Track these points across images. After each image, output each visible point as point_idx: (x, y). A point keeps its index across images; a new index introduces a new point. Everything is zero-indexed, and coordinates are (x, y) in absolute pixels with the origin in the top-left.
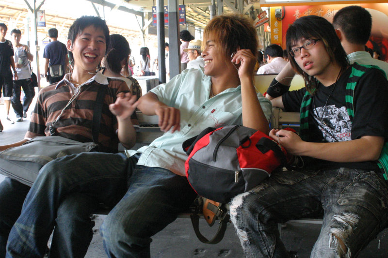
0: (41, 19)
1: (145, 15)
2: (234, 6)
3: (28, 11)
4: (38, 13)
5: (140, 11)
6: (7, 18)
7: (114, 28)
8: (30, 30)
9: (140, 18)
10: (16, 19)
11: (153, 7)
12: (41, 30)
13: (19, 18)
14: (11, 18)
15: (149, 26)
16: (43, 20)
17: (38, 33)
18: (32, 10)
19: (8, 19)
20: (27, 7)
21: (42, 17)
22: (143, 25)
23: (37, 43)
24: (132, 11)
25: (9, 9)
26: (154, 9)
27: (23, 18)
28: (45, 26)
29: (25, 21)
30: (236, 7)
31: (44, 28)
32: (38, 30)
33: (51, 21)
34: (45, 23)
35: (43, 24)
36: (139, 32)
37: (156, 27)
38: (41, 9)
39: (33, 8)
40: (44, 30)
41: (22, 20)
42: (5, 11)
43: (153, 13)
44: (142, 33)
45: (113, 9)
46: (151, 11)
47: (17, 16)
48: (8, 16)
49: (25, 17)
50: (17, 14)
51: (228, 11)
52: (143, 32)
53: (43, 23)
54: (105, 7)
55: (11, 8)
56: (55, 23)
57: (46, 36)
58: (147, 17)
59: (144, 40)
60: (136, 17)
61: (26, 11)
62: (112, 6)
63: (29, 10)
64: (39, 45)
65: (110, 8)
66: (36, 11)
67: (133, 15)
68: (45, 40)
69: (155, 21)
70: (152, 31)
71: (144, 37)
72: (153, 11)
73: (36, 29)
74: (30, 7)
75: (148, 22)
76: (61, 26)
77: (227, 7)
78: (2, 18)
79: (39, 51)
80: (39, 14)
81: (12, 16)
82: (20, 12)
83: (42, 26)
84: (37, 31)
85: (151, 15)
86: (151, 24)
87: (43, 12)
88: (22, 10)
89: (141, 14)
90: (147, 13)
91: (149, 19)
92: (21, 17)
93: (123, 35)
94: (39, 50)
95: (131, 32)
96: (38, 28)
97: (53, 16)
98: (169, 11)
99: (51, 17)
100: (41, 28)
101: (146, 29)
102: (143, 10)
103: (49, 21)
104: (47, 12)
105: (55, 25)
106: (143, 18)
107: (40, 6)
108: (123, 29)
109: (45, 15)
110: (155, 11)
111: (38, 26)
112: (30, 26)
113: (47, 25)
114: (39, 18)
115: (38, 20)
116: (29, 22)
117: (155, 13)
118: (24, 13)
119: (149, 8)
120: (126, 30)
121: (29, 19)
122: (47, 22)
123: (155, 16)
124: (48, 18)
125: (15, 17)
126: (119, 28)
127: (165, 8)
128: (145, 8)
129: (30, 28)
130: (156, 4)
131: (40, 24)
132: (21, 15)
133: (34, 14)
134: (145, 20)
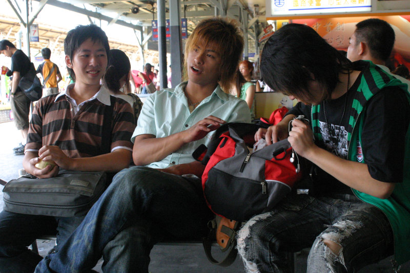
0: (34, 34)
1: (144, 30)
3: (20, 25)
4: (31, 27)
5: (138, 25)
9: (138, 32)
10: (6, 33)
11: (153, 21)
12: (33, 46)
13: (10, 32)
14: (1, 33)
15: (148, 41)
16: (36, 35)
17: (31, 49)
18: (25, 25)
20: (19, 21)
21: (35, 31)
22: (142, 39)
24: (130, 25)
26: (154, 23)
27: (14, 33)
28: (38, 41)
29: (17, 36)
30: (240, 21)
31: (37, 43)
32: (31, 46)
33: (44, 35)
34: (38, 38)
35: (37, 39)
36: (137, 47)
37: (157, 42)
38: (34, 23)
39: (26, 22)
40: (36, 45)
41: (14, 35)
43: (153, 27)
44: (141, 49)
45: (111, 23)
46: (150, 25)
47: (8, 31)
49: (16, 32)
50: (9, 28)
52: (142, 47)
53: (36, 37)
54: (102, 21)
56: (48, 38)
57: (38, 52)
58: (146, 31)
59: (143, 55)
60: (135, 32)
61: (18, 25)
62: (109, 20)
63: (22, 25)
65: (107, 22)
66: (29, 25)
67: (132, 29)
68: (37, 56)
69: (155, 36)
70: (152, 46)
71: (143, 53)
72: (153, 25)
73: (29, 44)
74: (22, 22)
75: (147, 37)
76: (55, 41)
80: (32, 29)
81: (3, 30)
82: (12, 26)
83: (35, 41)
85: (150, 29)
86: (150, 39)
87: (36, 26)
88: (14, 24)
89: (140, 28)
90: (147, 27)
91: (148, 34)
92: (13, 31)
95: (129, 48)
96: (31, 43)
97: (47, 31)
98: (170, 25)
99: (44, 32)
100: (34, 43)
101: (145, 44)
102: (142, 24)
103: (41, 36)
104: (40, 26)
105: (48, 40)
106: (142, 33)
107: (33, 20)
108: (120, 44)
109: (38, 29)
110: (155, 25)
111: (31, 41)
112: (22, 41)
113: (40, 40)
114: (32, 32)
115: (31, 35)
116: (21, 36)
117: (156, 27)
118: (16, 27)
119: (148, 22)
120: (123, 45)
121: (21, 33)
122: (40, 37)
123: (156, 30)
124: (41, 33)
125: (6, 31)
126: (116, 43)
127: (166, 22)
128: (144, 21)
129: (22, 43)
130: (157, 18)
131: (32, 39)
132: (12, 29)
133: (27, 28)
134: (144, 34)
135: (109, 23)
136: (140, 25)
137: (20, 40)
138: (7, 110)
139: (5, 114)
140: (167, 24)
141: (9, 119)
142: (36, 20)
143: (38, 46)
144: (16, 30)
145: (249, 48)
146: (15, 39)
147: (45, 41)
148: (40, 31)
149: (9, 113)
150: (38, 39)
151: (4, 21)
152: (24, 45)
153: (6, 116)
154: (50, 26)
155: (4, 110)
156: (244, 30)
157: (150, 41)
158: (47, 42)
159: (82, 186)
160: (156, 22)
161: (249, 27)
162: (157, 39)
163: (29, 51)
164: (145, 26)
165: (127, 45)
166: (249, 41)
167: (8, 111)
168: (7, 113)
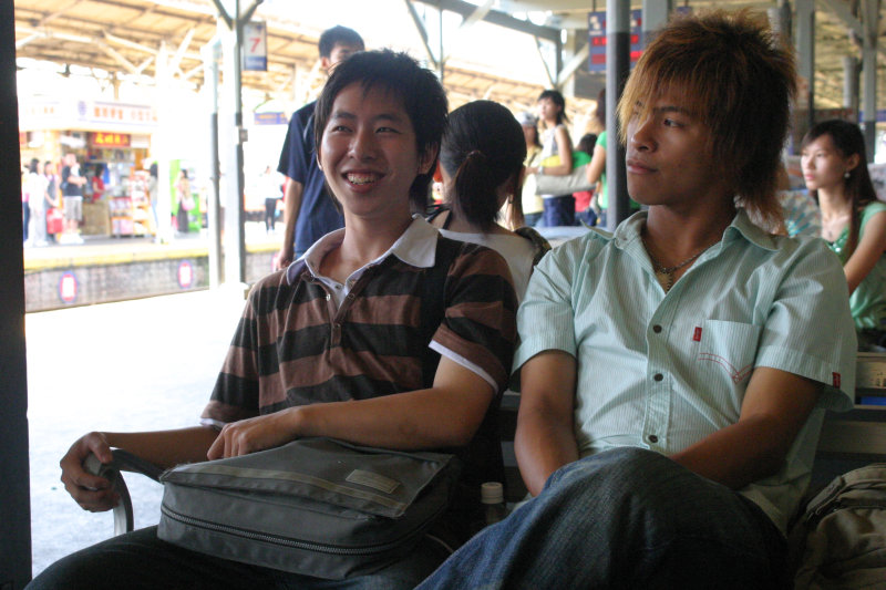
0: (253, 49)
1: (564, 39)
2: (849, 9)
3: (214, 23)
4: (246, 29)
5: (549, 24)
6: (153, 41)
7: (467, 79)
8: (221, 80)
9: (549, 47)
10: (178, 45)
11: (591, 14)
12: (252, 81)
13: (187, 41)
14: (163, 43)
15: (576, 72)
16: (260, 52)
17: (245, 89)
18: (229, 21)
19: (155, 45)
20: (213, 11)
21: (257, 41)
22: (560, 67)
23: (239, 118)
24: (526, 26)
25: (159, 17)
26: (594, 20)
27: (199, 44)
28: (265, 68)
29: (206, 53)
30: (855, 13)
31: (263, 74)
32: (244, 80)
33: (282, 52)
34: (265, 60)
35: (261, 64)
37: (604, 76)
38: (255, 18)
39: (232, 13)
40: (258, 79)
41: (198, 49)
42: (148, 20)
43: (593, 33)
45: (470, 20)
46: (584, 26)
47: (183, 37)
48: (156, 37)
49: (205, 41)
50: (185, 29)
51: (828, 23)
53: (258, 59)
54: (446, 13)
55: (165, 13)
56: (292, 61)
57: (263, 100)
58: (572, 44)
60: (539, 45)
61: (210, 21)
62: (467, 11)
63: (221, 22)
64: (245, 125)
65: (458, 17)
66: (241, 23)
67: (529, 38)
68: (259, 111)
69: (597, 59)
70: (587, 88)
72: (591, 27)
73: (240, 77)
74: (223, 13)
75: (573, 62)
76: (310, 68)
77: (824, 10)
78: (138, 41)
79: (244, 144)
80: (250, 34)
81: (168, 35)
82: (192, 23)
83: (257, 69)
84: (240, 84)
85: (581, 38)
86: (583, 66)
87: (260, 26)
88: (198, 20)
89: (552, 34)
90: (573, 33)
91: (577, 49)
92: (195, 39)
93: (494, 99)
94: (246, 140)
95: (519, 91)
96: (244, 74)
97: (289, 39)
98: (644, 28)
99: (282, 42)
100: (253, 73)
101: (566, 82)
102: (558, 22)
103: (275, 53)
104: (271, 26)
105: (292, 66)
106: (559, 47)
107: (252, 10)
108: (495, 81)
109: (267, 34)
110: (597, 26)
111: (246, 68)
112: (220, 68)
113: (271, 67)
114: (248, 44)
115: (246, 51)
116: (218, 54)
117: (599, 33)
118: (204, 27)
119: (578, 17)
120: (504, 81)
121: (218, 46)
122: (270, 57)
123: (599, 41)
124: (274, 44)
125: (177, 39)
126: (483, 77)
127: (632, 16)
128: (565, 15)
129: (221, 73)
130: (604, 5)
131: (249, 63)
132: (193, 32)
133: (234, 34)
134: (564, 53)
135: (465, 19)
136: (556, 26)
137: (216, 65)
138: (171, 260)
139: (167, 270)
140: (633, 24)
141: (175, 284)
142: (259, 8)
143: (263, 82)
144: (205, 37)
145: (880, 95)
146: (201, 62)
147: (282, 69)
148: (270, 39)
149: (178, 268)
150: (263, 64)
151: (172, 11)
152: (224, 77)
153: (168, 278)
154: (298, 25)
155: (163, 261)
156: (867, 41)
157: (581, 72)
158: (289, 71)
159: (374, 490)
160: (602, 17)
161: (881, 32)
162: (604, 69)
163: (240, 95)
164: (568, 30)
165: (515, 84)
166: (880, 72)
167: (175, 264)
168: (171, 268)
